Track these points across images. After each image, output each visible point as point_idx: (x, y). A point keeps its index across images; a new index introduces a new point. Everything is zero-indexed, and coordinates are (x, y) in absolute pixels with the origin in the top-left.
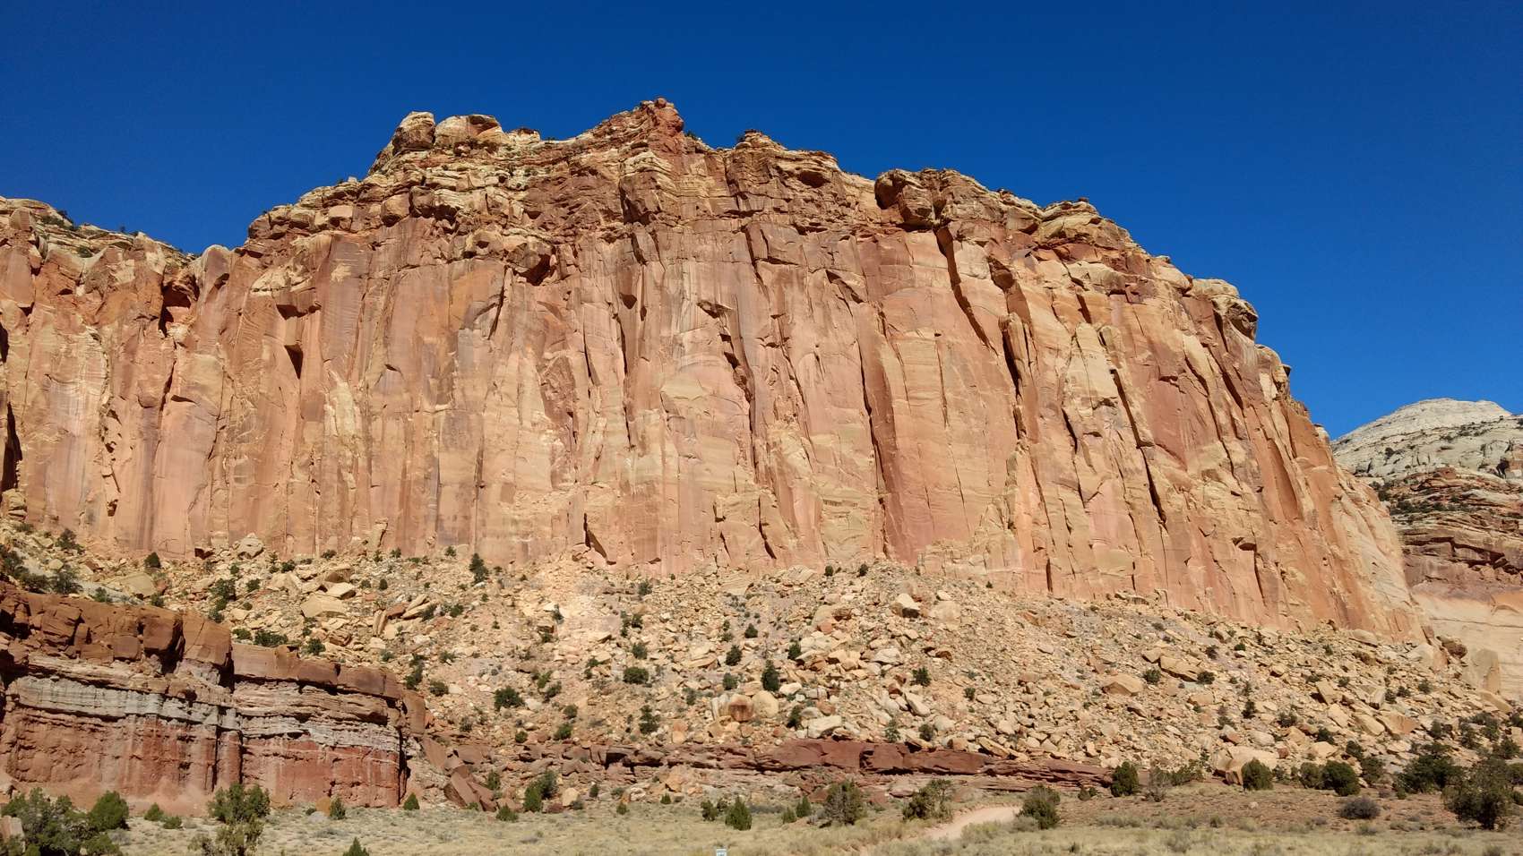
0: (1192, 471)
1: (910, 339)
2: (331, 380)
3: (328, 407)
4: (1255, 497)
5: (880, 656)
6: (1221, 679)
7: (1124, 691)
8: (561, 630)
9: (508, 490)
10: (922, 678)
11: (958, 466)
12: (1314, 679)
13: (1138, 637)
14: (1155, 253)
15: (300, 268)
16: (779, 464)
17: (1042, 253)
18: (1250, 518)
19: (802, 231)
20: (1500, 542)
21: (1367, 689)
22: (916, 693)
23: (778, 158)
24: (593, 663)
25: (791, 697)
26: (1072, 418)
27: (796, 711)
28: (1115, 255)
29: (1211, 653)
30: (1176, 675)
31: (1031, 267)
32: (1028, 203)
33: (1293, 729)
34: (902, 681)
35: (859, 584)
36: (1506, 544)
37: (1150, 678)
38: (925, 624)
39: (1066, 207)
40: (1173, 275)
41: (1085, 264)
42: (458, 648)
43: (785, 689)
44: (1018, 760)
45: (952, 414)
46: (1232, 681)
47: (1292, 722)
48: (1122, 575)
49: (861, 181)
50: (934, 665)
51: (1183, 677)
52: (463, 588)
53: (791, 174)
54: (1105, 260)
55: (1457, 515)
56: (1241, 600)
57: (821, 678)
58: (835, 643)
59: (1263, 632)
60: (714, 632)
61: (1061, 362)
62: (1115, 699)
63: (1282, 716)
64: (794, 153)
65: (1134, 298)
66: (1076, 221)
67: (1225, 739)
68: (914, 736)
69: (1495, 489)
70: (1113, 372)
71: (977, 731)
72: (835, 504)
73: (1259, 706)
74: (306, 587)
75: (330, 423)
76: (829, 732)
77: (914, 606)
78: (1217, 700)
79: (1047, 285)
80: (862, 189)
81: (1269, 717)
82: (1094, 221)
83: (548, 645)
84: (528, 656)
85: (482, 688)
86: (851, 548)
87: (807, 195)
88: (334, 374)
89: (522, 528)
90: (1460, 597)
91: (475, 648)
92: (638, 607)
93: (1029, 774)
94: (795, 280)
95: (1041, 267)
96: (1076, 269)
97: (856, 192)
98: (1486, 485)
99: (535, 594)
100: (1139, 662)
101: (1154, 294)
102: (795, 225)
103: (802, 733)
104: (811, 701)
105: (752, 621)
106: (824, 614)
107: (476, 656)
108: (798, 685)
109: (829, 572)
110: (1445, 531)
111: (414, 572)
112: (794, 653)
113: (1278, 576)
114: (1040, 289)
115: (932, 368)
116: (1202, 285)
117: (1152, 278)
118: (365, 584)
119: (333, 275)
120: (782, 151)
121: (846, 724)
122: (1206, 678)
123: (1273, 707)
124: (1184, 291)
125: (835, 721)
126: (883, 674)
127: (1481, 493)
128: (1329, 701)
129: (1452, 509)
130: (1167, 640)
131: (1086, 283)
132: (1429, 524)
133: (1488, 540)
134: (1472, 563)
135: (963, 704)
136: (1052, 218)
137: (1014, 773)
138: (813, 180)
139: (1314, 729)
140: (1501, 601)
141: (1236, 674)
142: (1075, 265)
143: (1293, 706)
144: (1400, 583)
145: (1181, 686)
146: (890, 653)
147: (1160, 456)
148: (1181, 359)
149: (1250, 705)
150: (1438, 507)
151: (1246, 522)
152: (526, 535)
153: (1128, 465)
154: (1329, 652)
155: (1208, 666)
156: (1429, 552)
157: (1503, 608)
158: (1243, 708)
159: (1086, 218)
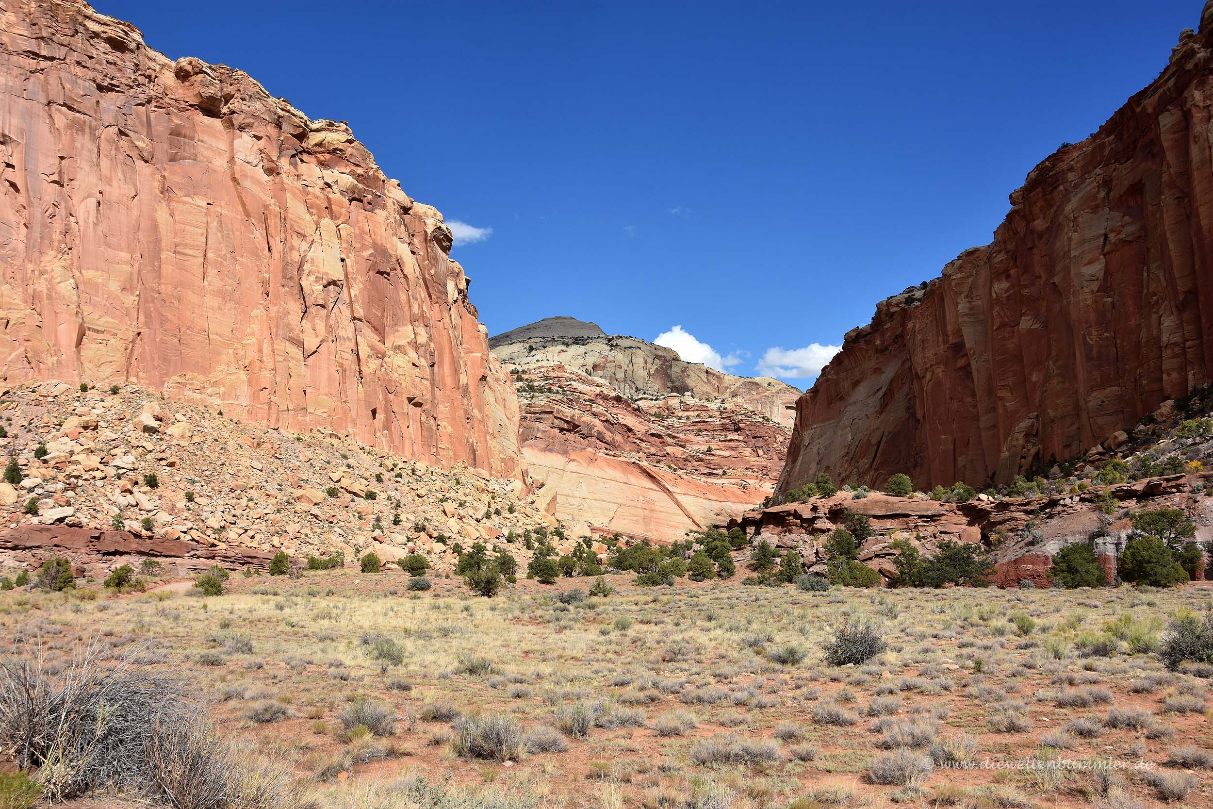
0: (388, 344)
1: (185, 203)
4: (428, 370)
5: (116, 461)
6: (382, 496)
7: (309, 500)
10: (152, 482)
11: (209, 315)
12: (443, 500)
13: (329, 463)
14: (390, 177)
16: (49, 290)
17: (305, 157)
18: (423, 384)
19: (100, 88)
20: (580, 418)
21: (476, 509)
22: (145, 493)
23: (87, 17)
25: (31, 490)
26: (306, 290)
27: (34, 502)
28: (360, 171)
29: (379, 479)
30: (350, 492)
31: (295, 166)
32: (301, 114)
33: (422, 533)
34: (134, 483)
35: (110, 400)
36: (583, 419)
37: (332, 493)
38: (161, 439)
39: (331, 125)
40: (401, 196)
41: (336, 172)
43: (26, 483)
44: (218, 548)
45: (211, 271)
46: (389, 498)
47: (424, 529)
48: (324, 415)
49: (162, 59)
50: (163, 473)
51: (355, 494)
53: (96, 35)
54: (352, 173)
55: (559, 397)
56: (407, 443)
57: (61, 477)
58: (78, 448)
59: (418, 465)
61: (304, 246)
62: (301, 506)
63: (417, 525)
64: (102, 17)
65: (369, 207)
66: (336, 137)
67: (375, 539)
68: (137, 526)
69: (585, 382)
70: (343, 260)
71: (189, 524)
72: (98, 331)
73: (403, 517)
76: (61, 520)
77: (155, 424)
78: (376, 512)
79: (304, 182)
80: (163, 66)
81: (408, 525)
82: (349, 141)
86: (108, 370)
87: (110, 58)
90: (551, 451)
93: (225, 558)
94: (87, 130)
95: (302, 167)
96: (329, 175)
97: (158, 68)
98: (580, 379)
100: (325, 480)
101: (384, 207)
102: (94, 81)
103: (35, 520)
104: (49, 494)
105: (4, 423)
106: (72, 424)
108: (39, 481)
109: (84, 388)
110: (550, 407)
112: (41, 453)
113: (434, 428)
114: (298, 184)
115: (199, 231)
116: (420, 208)
117: (384, 194)
120: (90, 11)
121: (78, 514)
122: (371, 496)
123: (412, 518)
124: (406, 210)
125: (68, 511)
126: (119, 477)
127: (575, 384)
128: (449, 515)
129: (557, 393)
130: (349, 466)
131: (335, 187)
132: (541, 400)
133: (574, 416)
134: (562, 430)
135: (181, 503)
136: (318, 130)
137: (213, 558)
138: (118, 45)
139: (435, 534)
140: (573, 457)
141: (392, 493)
142: (329, 172)
143: (426, 518)
144: (513, 438)
145: (353, 501)
146: (125, 461)
147: (367, 331)
148: (394, 260)
149: (397, 516)
150: (550, 390)
151: (419, 387)
153: (342, 333)
154: (458, 483)
155: (375, 487)
156: (538, 420)
157: (573, 460)
158: (392, 518)
159: (344, 137)
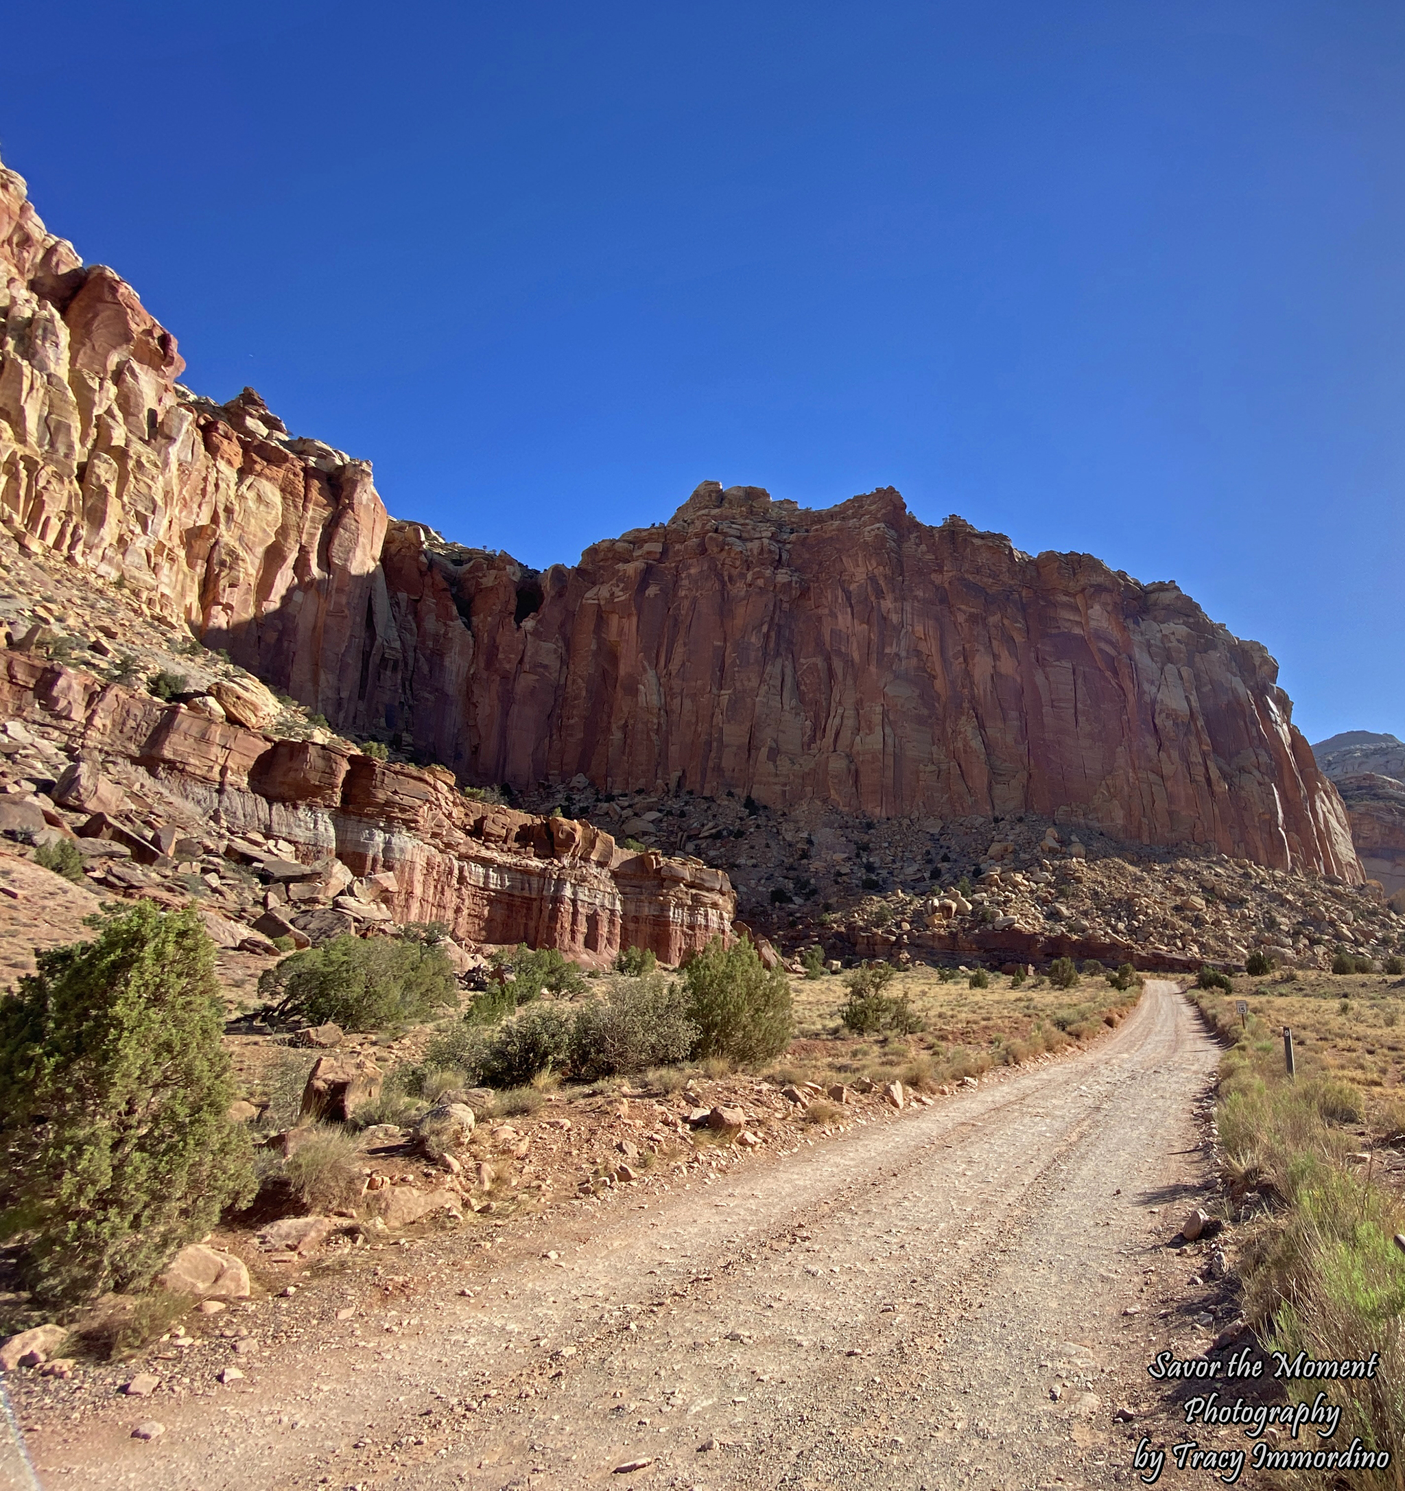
1: (1055, 667)
2: (644, 667)
3: (641, 687)
7: (1193, 906)
8: (813, 852)
9: (774, 754)
10: (1065, 893)
11: (1083, 754)
15: (622, 585)
24: (839, 874)
25: (980, 903)
26: (1159, 726)
27: (985, 912)
31: (1138, 624)
34: (1052, 895)
35: (1017, 829)
37: (1209, 900)
38: (1064, 858)
42: (742, 861)
43: (976, 897)
44: (1133, 949)
45: (1081, 719)
51: (1229, 900)
52: (741, 819)
60: (919, 857)
61: (1153, 689)
68: (1065, 931)
70: (1187, 697)
71: (1105, 929)
74: (625, 813)
75: (642, 699)
76: (1009, 926)
77: (1057, 845)
83: (804, 861)
84: (791, 868)
85: (760, 888)
86: (1011, 804)
88: (646, 663)
89: (782, 780)
91: (754, 861)
92: (867, 838)
99: (792, 825)
103: (990, 927)
105: (945, 850)
106: (996, 848)
107: (754, 866)
108: (984, 895)
109: (996, 820)
111: (705, 806)
112: (976, 873)
115: (1069, 687)
118: (670, 813)
119: (647, 592)
121: (1021, 922)
130: (1217, 876)
136: (1151, 592)
142: (1165, 625)
152: (785, 785)
153: (1193, 759)
155: (1245, 893)
159: (1173, 594)
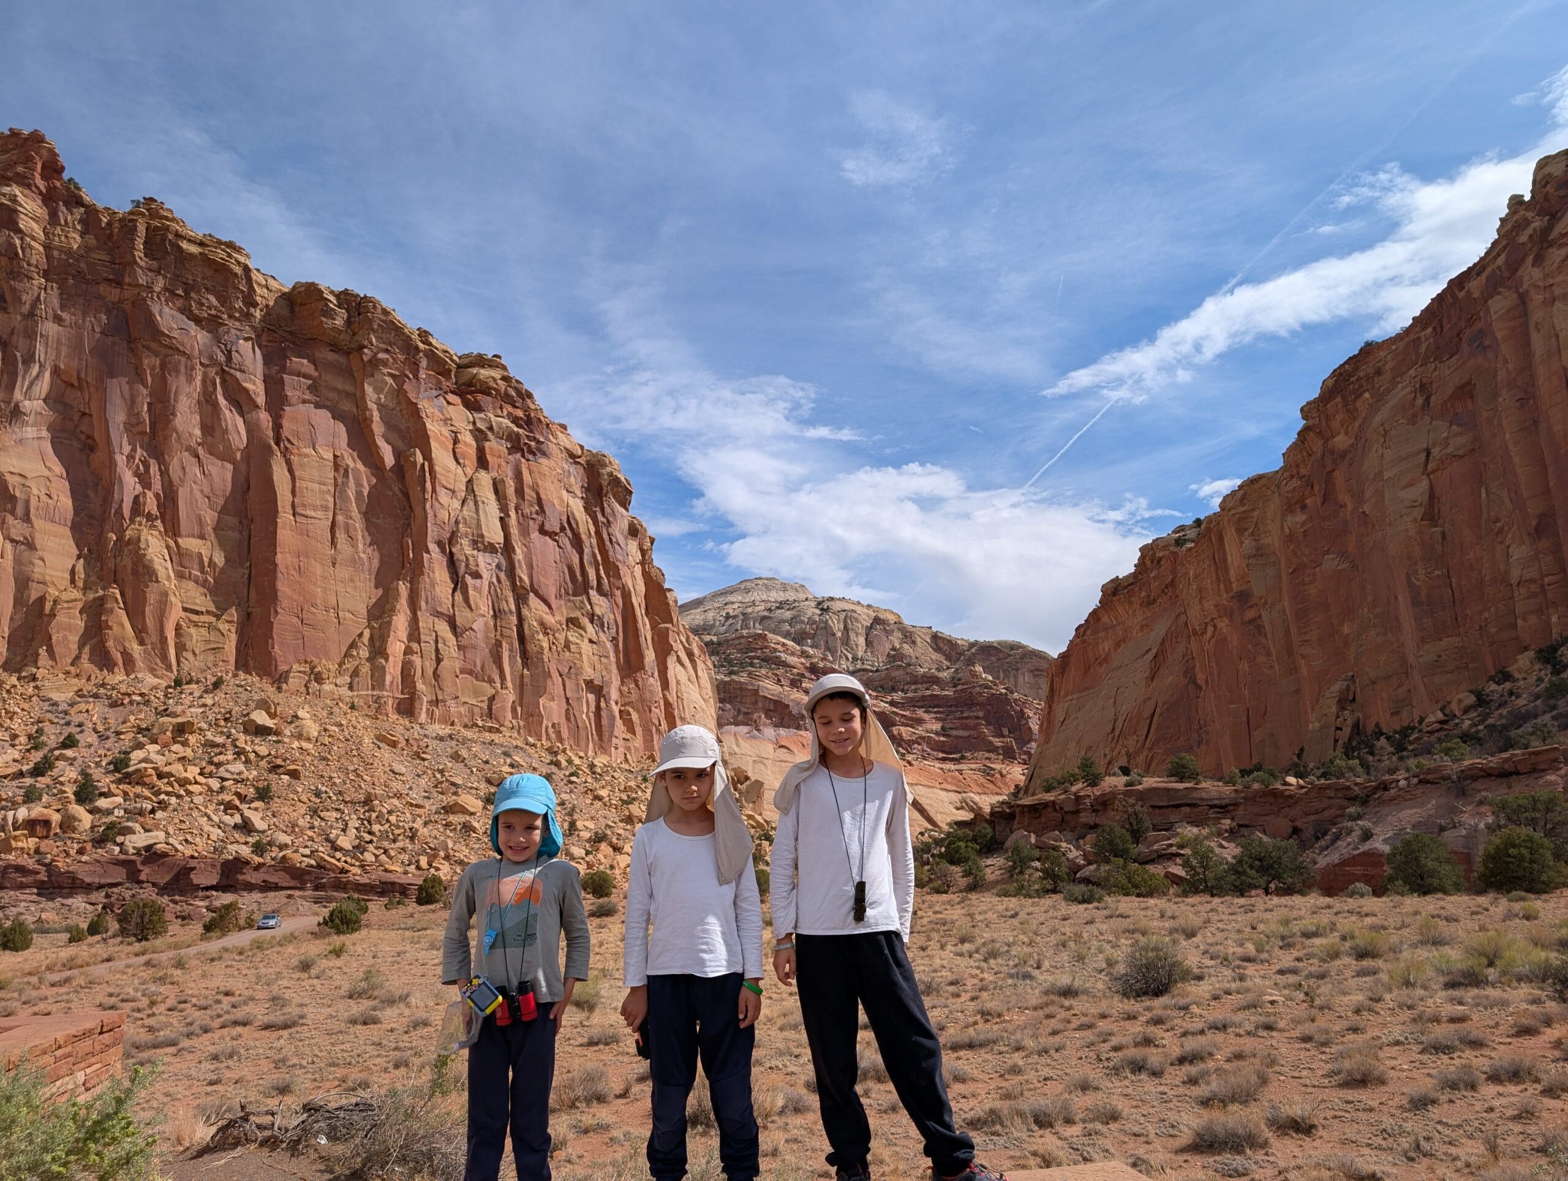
0: (558, 617)
1: (307, 456)
4: (608, 645)
5: (222, 771)
7: (464, 809)
10: (264, 794)
11: (339, 588)
12: (628, 802)
16: (134, 563)
17: (450, 397)
18: (602, 663)
19: (198, 320)
20: (788, 696)
22: (256, 809)
25: (108, 812)
26: (458, 556)
27: (111, 826)
28: (520, 413)
31: (440, 408)
33: (603, 844)
34: (242, 798)
35: (210, 697)
38: (278, 742)
40: (569, 442)
41: (490, 416)
43: (103, 803)
45: (341, 536)
47: (605, 838)
48: (482, 705)
50: (280, 782)
54: (510, 416)
55: (763, 671)
57: (148, 793)
58: (171, 757)
60: (22, 739)
61: (455, 503)
62: (455, 817)
63: (596, 833)
65: (530, 455)
66: (488, 375)
68: (245, 851)
69: (793, 653)
70: (502, 520)
71: (315, 846)
72: (197, 613)
73: (579, 824)
76: (148, 848)
77: (269, 723)
79: (453, 428)
80: (275, 292)
82: (504, 378)
86: (208, 659)
93: (358, 886)
95: (449, 411)
96: (481, 419)
97: (268, 295)
98: (786, 650)
101: (549, 456)
104: (132, 816)
105: (73, 729)
106: (164, 727)
108: (119, 799)
109: (177, 683)
112: (120, 765)
114: (445, 431)
115: (324, 488)
117: (549, 440)
121: (171, 840)
124: (575, 458)
125: (157, 836)
126: (222, 789)
127: (782, 656)
129: (761, 667)
131: (489, 434)
132: (742, 677)
133: (781, 693)
134: (767, 710)
135: (304, 820)
136: (466, 366)
137: (344, 886)
138: (219, 269)
140: (781, 743)
142: (481, 415)
146: (234, 769)
147: (533, 601)
148: (563, 517)
149: (573, 823)
150: (751, 664)
151: (598, 666)
153: (502, 605)
157: (782, 747)
159: (498, 373)
